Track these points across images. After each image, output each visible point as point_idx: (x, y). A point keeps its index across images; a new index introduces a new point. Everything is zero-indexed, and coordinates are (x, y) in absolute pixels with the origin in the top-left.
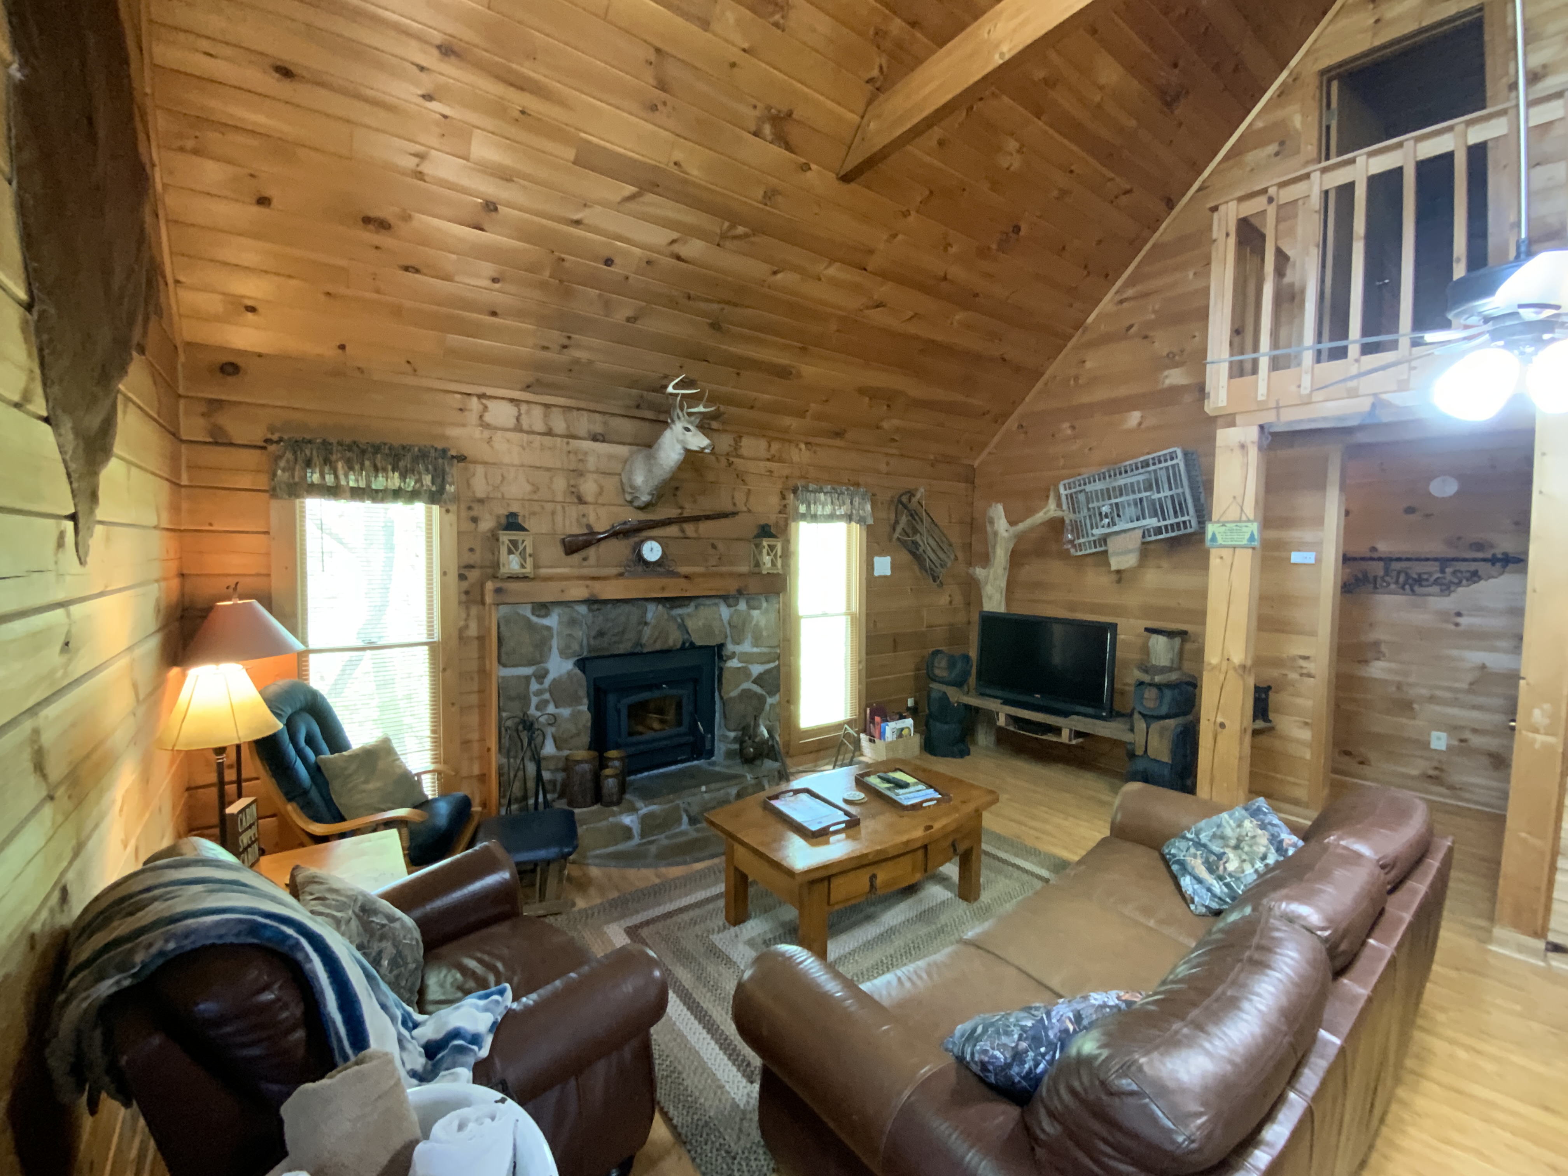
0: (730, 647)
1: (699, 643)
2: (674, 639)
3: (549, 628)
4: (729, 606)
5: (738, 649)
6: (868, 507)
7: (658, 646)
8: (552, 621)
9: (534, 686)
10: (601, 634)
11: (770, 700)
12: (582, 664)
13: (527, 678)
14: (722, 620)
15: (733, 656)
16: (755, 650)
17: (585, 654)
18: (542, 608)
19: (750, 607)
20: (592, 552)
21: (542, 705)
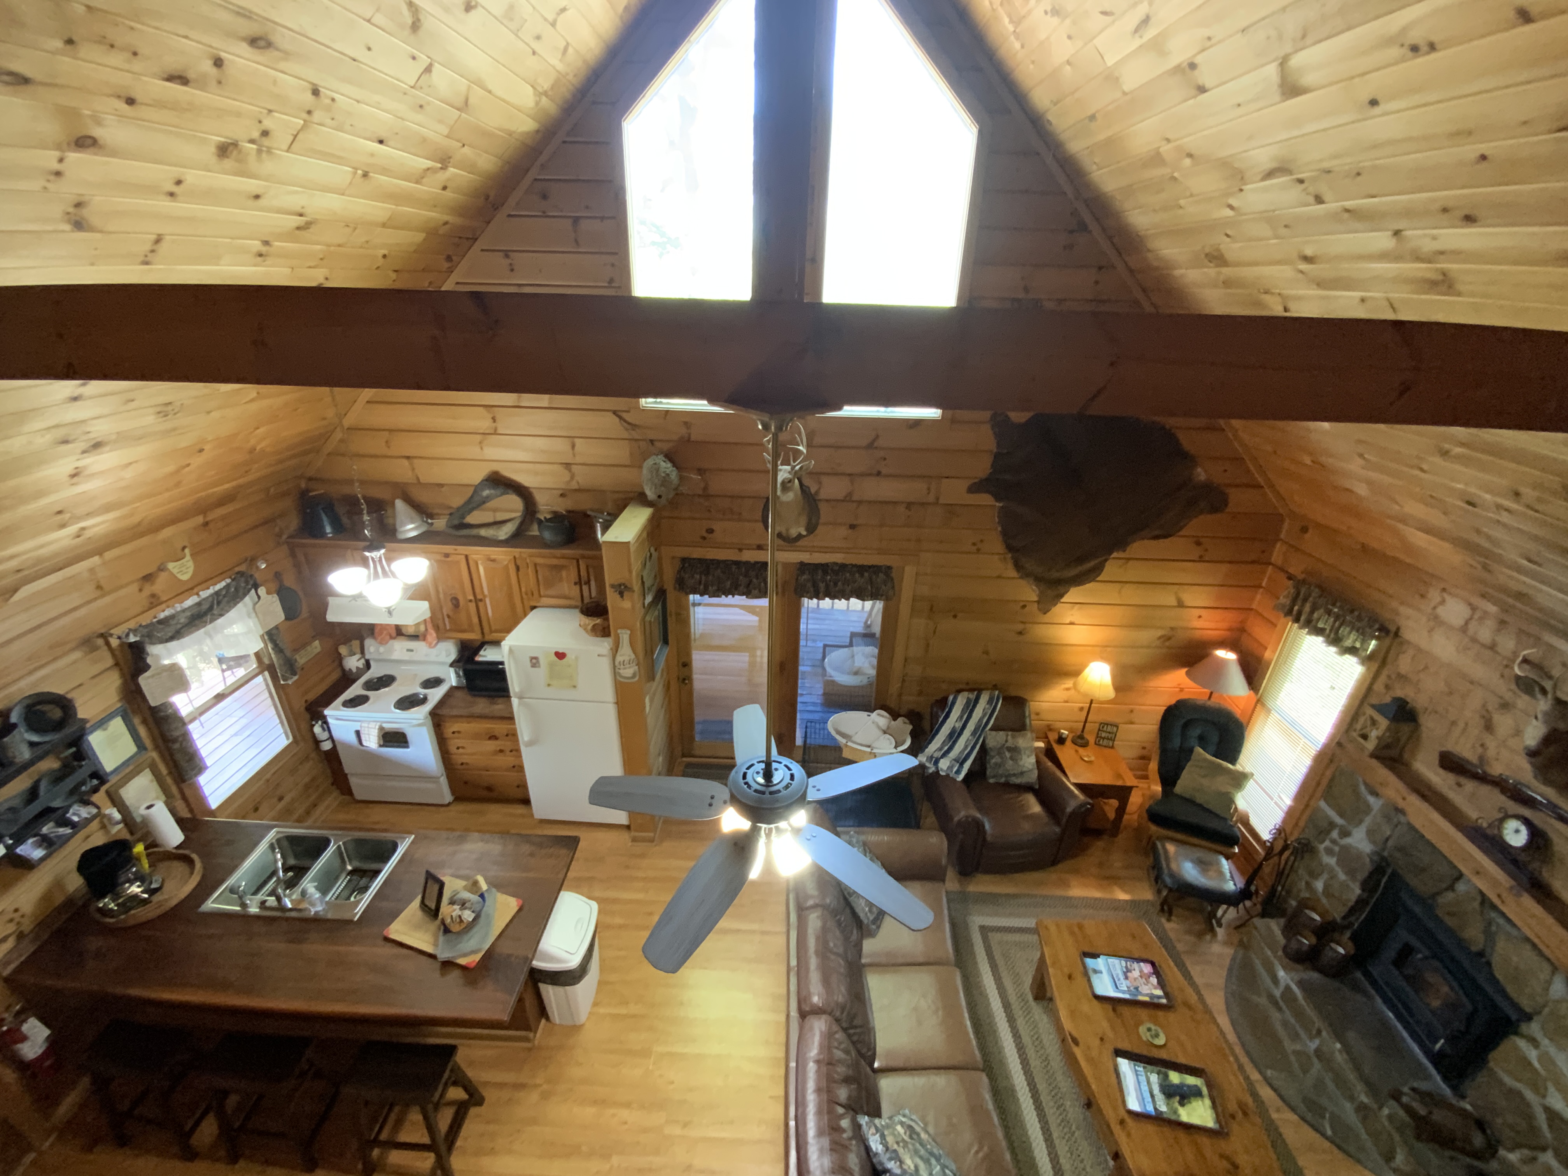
0: (1534, 1028)
1: (1498, 976)
3: (1369, 807)
5: (1548, 1047)
7: (1451, 922)
8: (1374, 804)
10: (1403, 851)
12: (1377, 855)
14: (1545, 988)
17: (1384, 854)
20: (1471, 783)
21: (1329, 852)
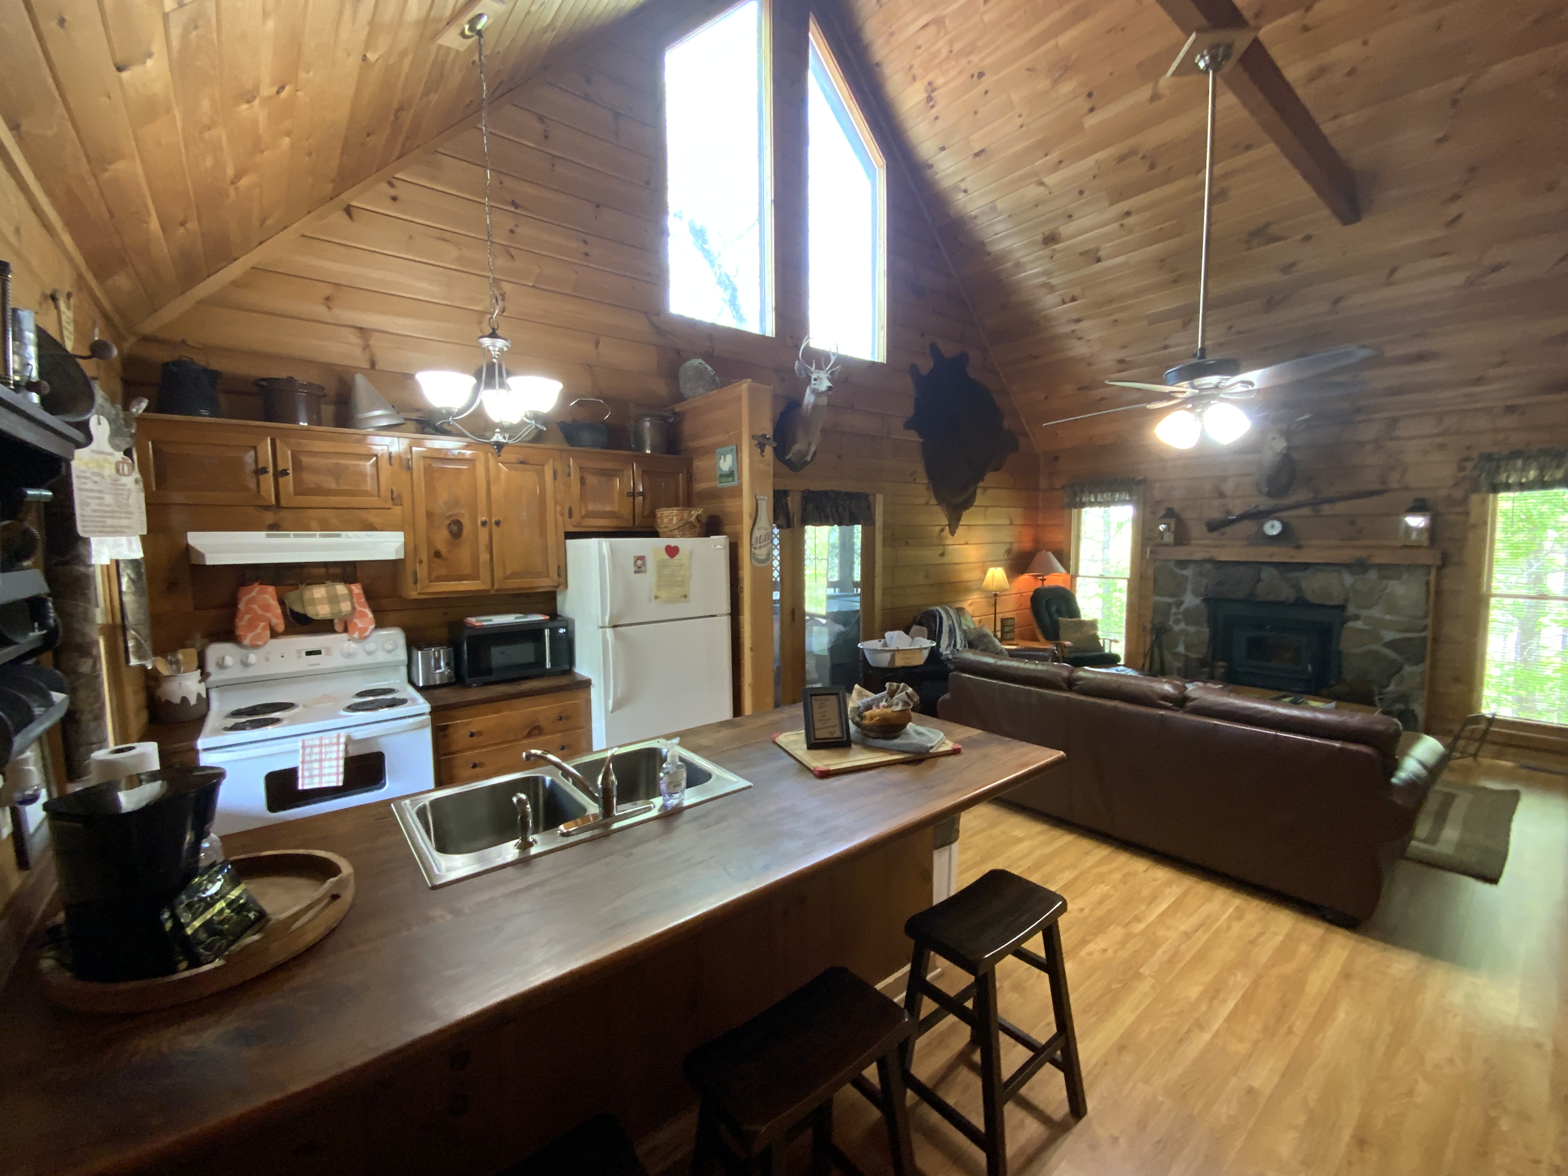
0: (1352, 610)
1: (1313, 601)
2: (1286, 594)
3: (1186, 577)
4: (1354, 574)
5: (1364, 613)
7: (1270, 598)
8: (1188, 572)
9: (1174, 610)
10: (1221, 584)
11: (1408, 669)
12: (1206, 600)
13: (1169, 605)
14: (1343, 585)
15: (1357, 618)
16: (1388, 617)
17: (1209, 595)
18: (1183, 564)
19: (1382, 577)
20: (1229, 530)
21: (1177, 622)
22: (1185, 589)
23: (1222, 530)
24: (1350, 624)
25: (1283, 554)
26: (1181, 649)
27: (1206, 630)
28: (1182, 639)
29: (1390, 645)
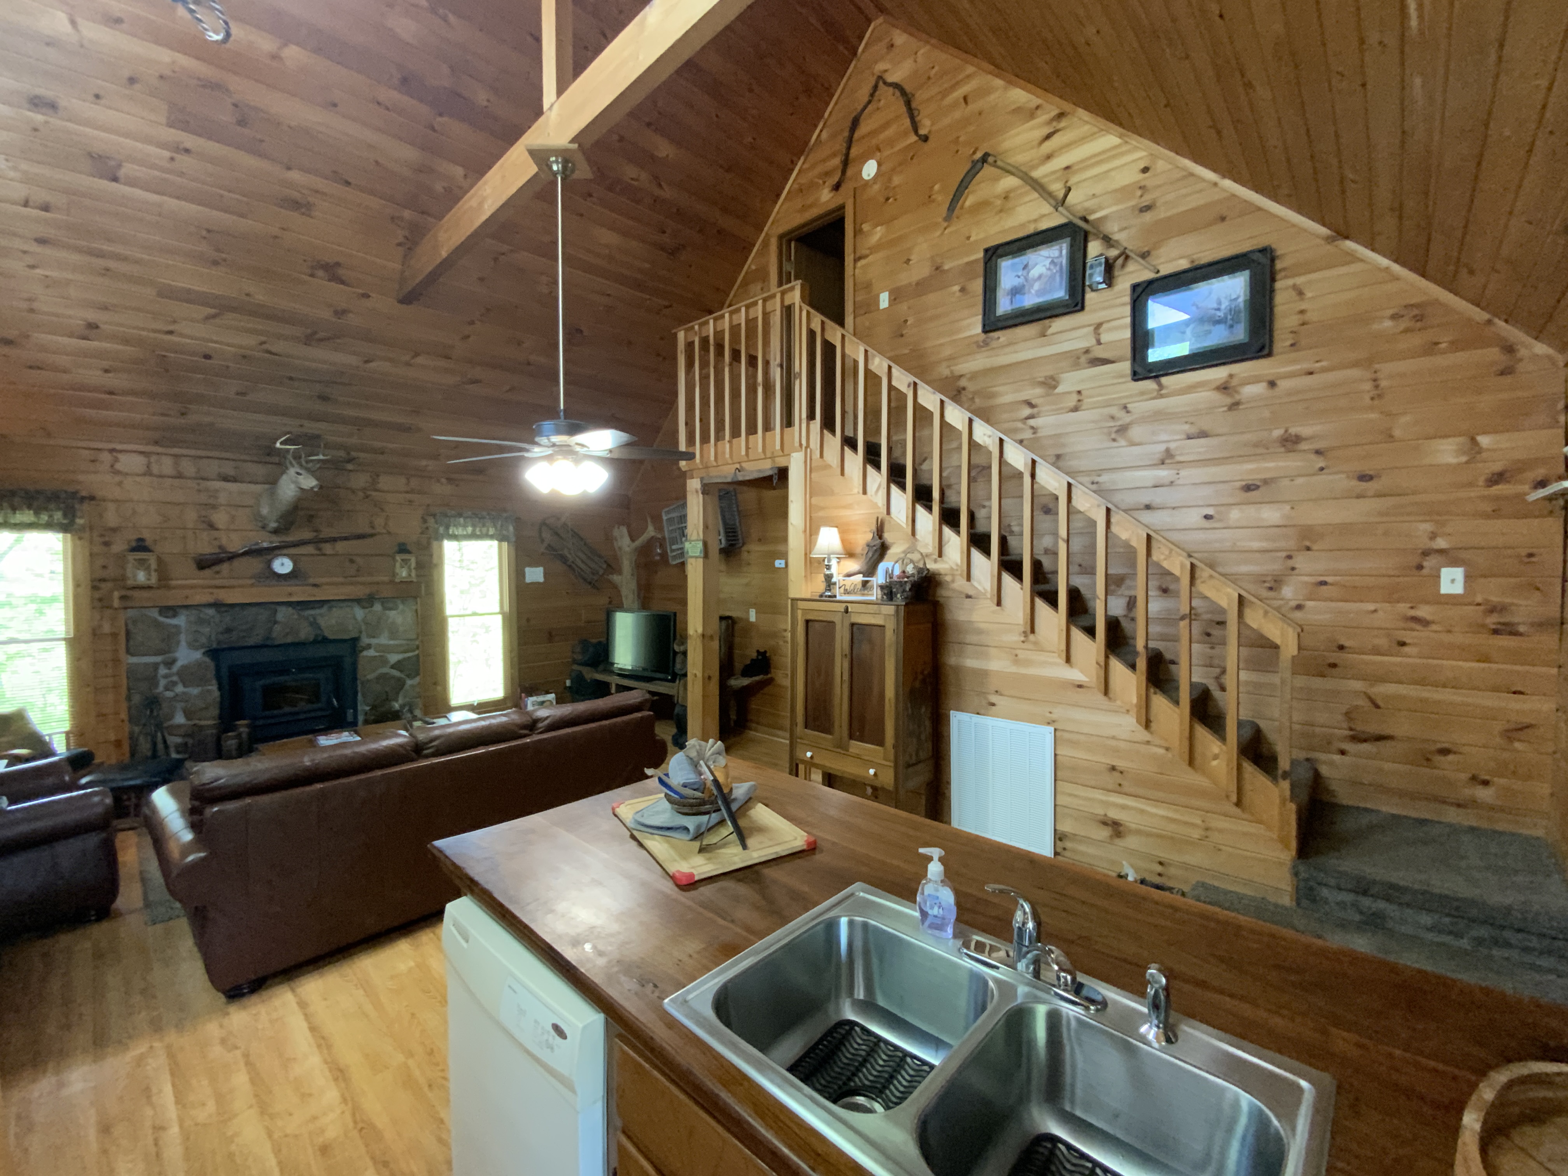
0: (365, 640)
1: (331, 637)
2: (305, 633)
3: (177, 627)
4: (363, 608)
5: (374, 641)
6: (511, 528)
7: (289, 640)
8: (180, 621)
9: (162, 671)
10: (228, 630)
11: (409, 682)
12: (211, 654)
13: (156, 666)
14: (355, 619)
15: (369, 647)
16: (392, 642)
17: (215, 646)
18: (171, 611)
19: (386, 609)
20: (225, 567)
21: (170, 686)
22: (178, 642)
23: (216, 568)
24: (365, 653)
25: (300, 594)
26: (180, 719)
27: (214, 687)
28: (179, 705)
29: (397, 666)
